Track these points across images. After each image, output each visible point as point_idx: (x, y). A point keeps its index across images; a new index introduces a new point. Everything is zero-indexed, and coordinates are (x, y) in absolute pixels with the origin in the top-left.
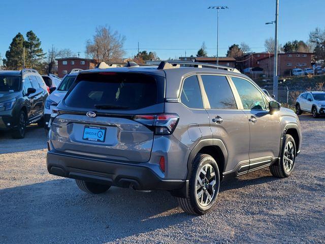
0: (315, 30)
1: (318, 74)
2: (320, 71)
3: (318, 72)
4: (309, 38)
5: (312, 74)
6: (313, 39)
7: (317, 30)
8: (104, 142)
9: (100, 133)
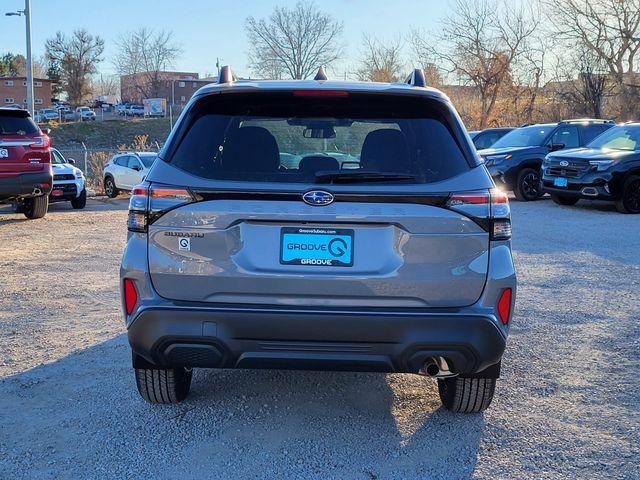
0: (55, 37)
1: (68, 120)
2: (70, 116)
3: (66, 116)
4: (45, 50)
5: (57, 121)
6: (52, 52)
7: (58, 35)
8: (351, 265)
9: (337, 244)
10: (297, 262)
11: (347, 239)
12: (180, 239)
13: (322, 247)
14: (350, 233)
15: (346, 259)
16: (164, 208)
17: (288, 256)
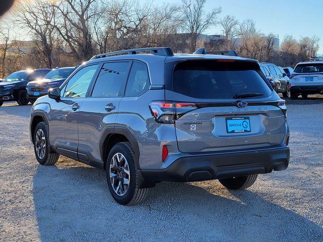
8: (250, 131)
9: (245, 123)
10: (233, 132)
11: (247, 121)
12: (191, 125)
13: (240, 125)
14: (248, 118)
15: (248, 129)
16: (184, 112)
17: (230, 130)
